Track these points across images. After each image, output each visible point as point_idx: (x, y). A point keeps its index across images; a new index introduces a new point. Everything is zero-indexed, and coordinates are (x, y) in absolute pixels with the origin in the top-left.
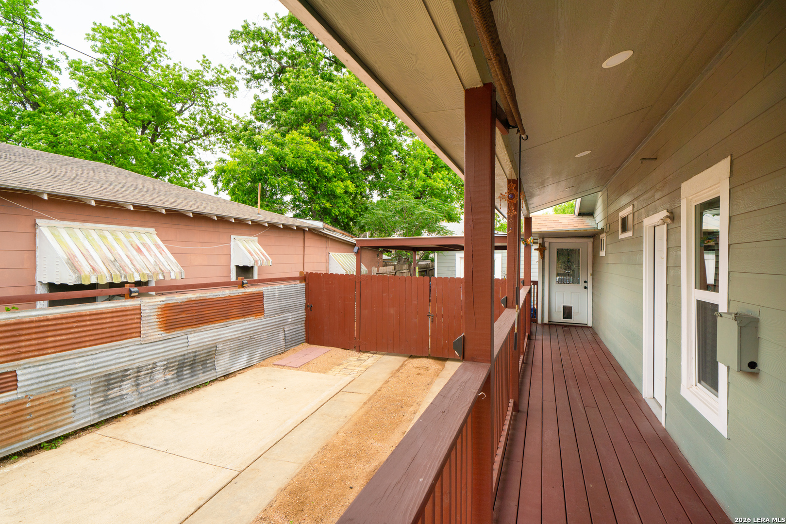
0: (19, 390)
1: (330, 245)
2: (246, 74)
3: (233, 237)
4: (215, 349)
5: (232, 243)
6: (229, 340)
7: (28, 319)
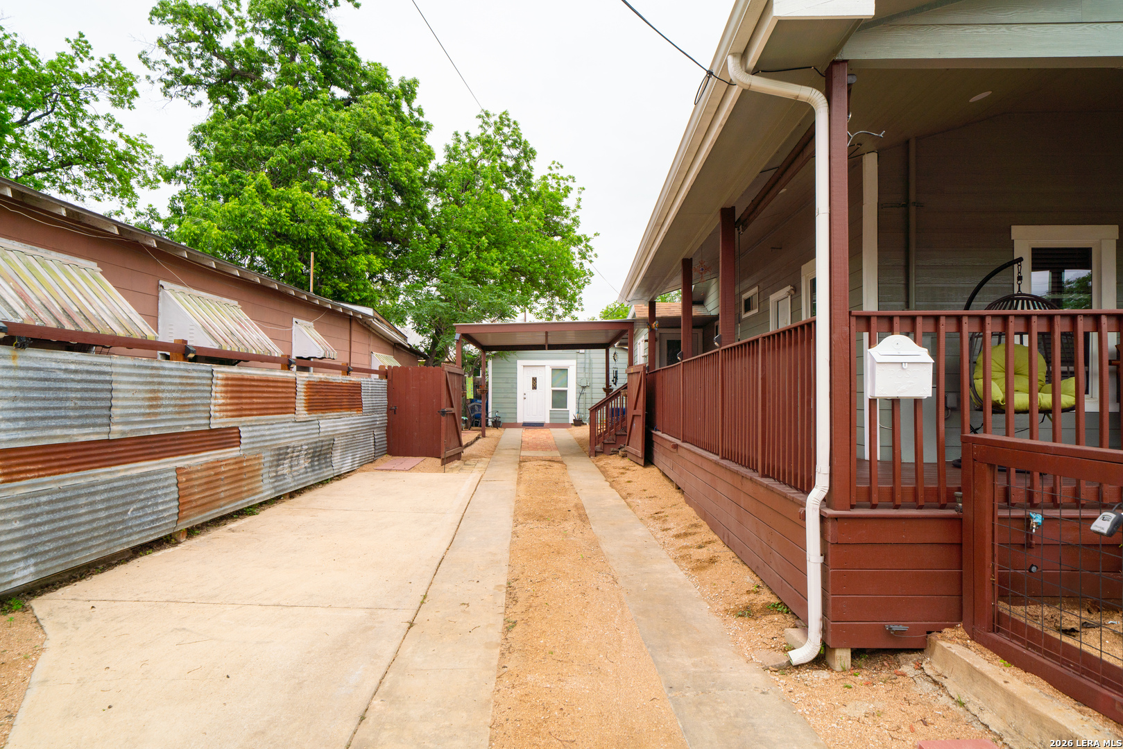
0: (242, 447)
1: (373, 342)
2: (168, 73)
3: (295, 319)
4: (332, 442)
5: (295, 327)
6: (342, 434)
7: (248, 377)
